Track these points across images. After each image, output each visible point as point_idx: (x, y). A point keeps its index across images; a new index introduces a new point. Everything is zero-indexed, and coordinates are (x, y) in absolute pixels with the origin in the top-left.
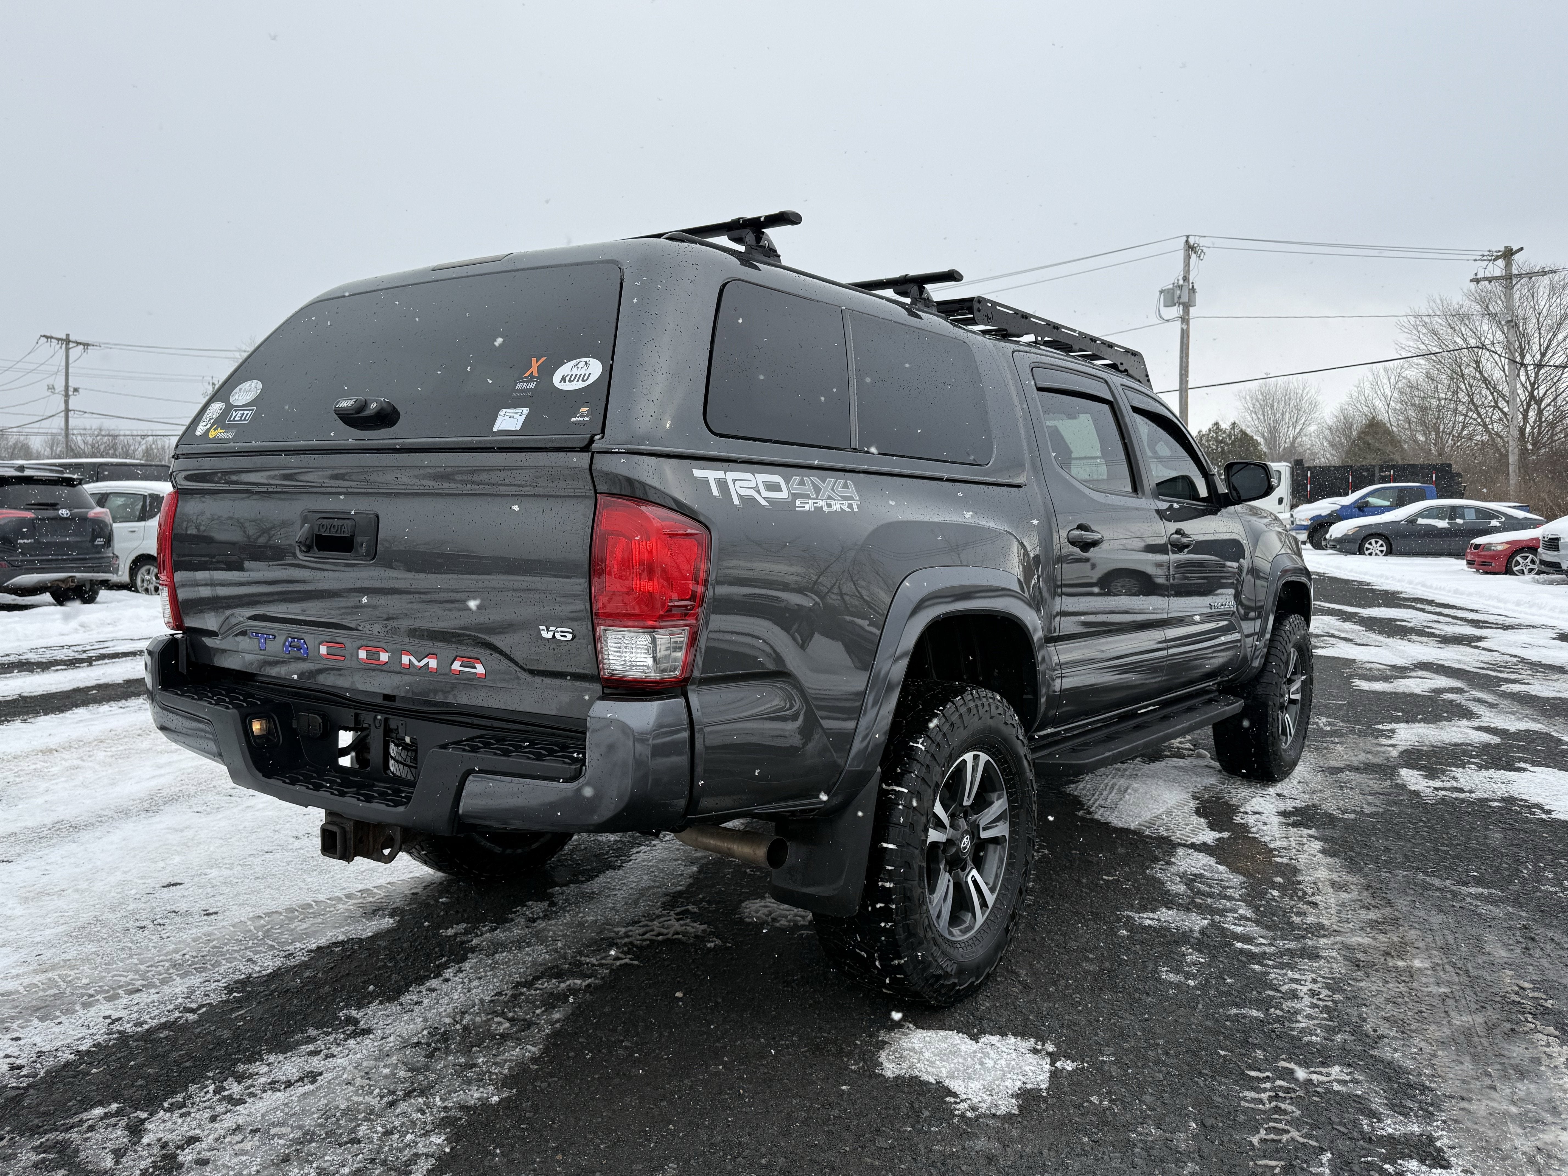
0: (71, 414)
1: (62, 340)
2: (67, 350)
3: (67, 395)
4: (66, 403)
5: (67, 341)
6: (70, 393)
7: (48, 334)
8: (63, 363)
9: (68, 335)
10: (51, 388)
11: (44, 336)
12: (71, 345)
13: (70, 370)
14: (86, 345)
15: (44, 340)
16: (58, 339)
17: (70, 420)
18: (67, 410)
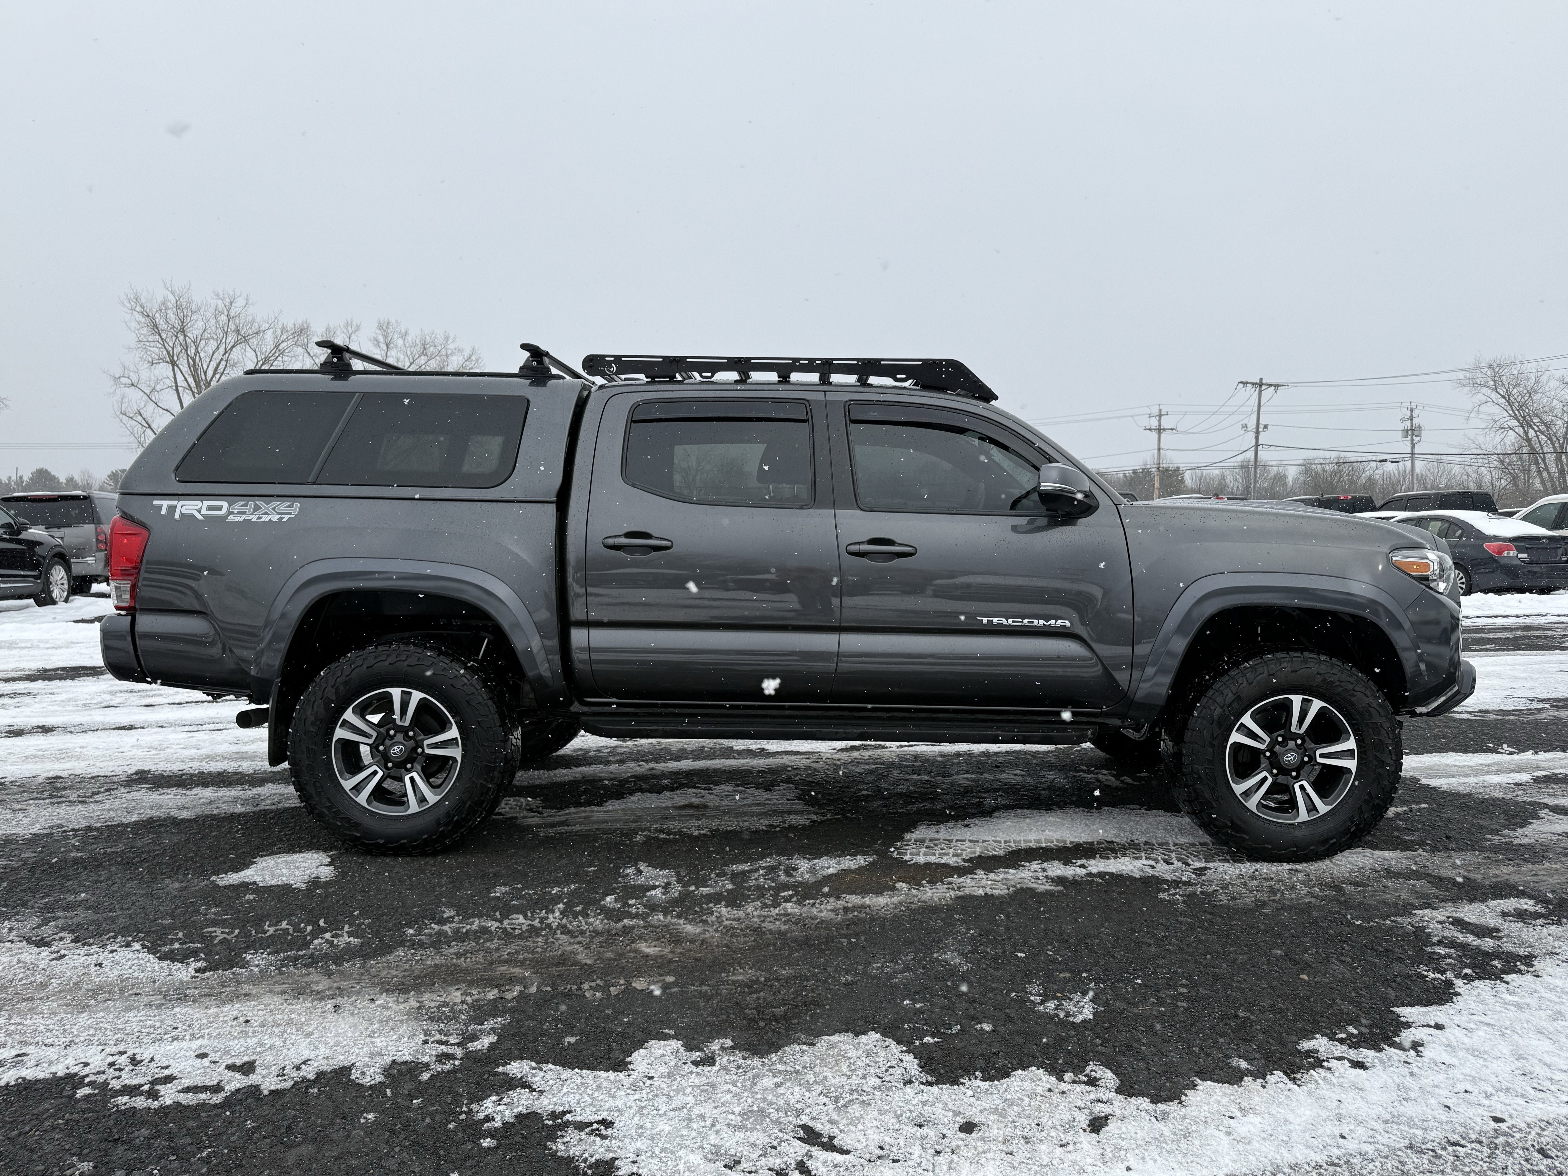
0: (1260, 447)
1: (1256, 384)
2: (1260, 392)
3: (1257, 433)
4: (1257, 438)
5: (1261, 384)
6: (1260, 430)
7: (1244, 380)
8: (1256, 404)
9: (1261, 379)
10: (1245, 426)
11: (1241, 382)
12: (1264, 387)
13: (1262, 409)
14: (1277, 386)
15: (1241, 385)
16: (1253, 384)
17: (1259, 453)
18: (1257, 445)
